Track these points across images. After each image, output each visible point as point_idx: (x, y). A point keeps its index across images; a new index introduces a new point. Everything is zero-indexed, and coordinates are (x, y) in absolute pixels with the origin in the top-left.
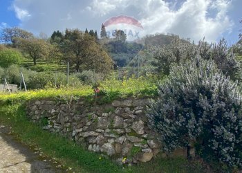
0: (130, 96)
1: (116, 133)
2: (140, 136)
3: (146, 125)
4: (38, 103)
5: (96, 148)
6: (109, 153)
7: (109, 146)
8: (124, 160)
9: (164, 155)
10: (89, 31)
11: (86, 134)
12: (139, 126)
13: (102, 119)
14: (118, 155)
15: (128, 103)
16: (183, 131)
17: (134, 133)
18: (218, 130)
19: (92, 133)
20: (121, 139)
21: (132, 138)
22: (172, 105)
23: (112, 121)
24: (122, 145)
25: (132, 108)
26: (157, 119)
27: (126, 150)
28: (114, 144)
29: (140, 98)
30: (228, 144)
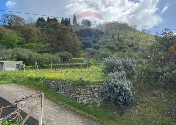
0: (93, 83)
1: (88, 97)
2: (96, 98)
3: (99, 94)
4: (54, 82)
5: (80, 102)
6: (85, 104)
7: (85, 101)
8: (90, 106)
9: (104, 105)
10: (64, 19)
11: (76, 97)
12: (96, 95)
13: (83, 91)
14: (88, 104)
15: (92, 86)
16: (109, 98)
17: (94, 97)
18: (119, 98)
19: (79, 96)
20: (90, 99)
21: (94, 99)
22: (107, 89)
23: (87, 93)
24: (90, 101)
25: (94, 88)
26: (102, 93)
27: (91, 103)
28: (87, 101)
29: (97, 85)
30: (121, 102)
